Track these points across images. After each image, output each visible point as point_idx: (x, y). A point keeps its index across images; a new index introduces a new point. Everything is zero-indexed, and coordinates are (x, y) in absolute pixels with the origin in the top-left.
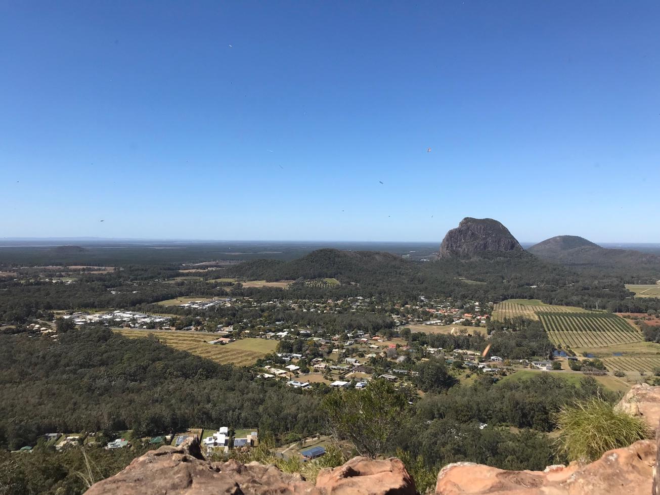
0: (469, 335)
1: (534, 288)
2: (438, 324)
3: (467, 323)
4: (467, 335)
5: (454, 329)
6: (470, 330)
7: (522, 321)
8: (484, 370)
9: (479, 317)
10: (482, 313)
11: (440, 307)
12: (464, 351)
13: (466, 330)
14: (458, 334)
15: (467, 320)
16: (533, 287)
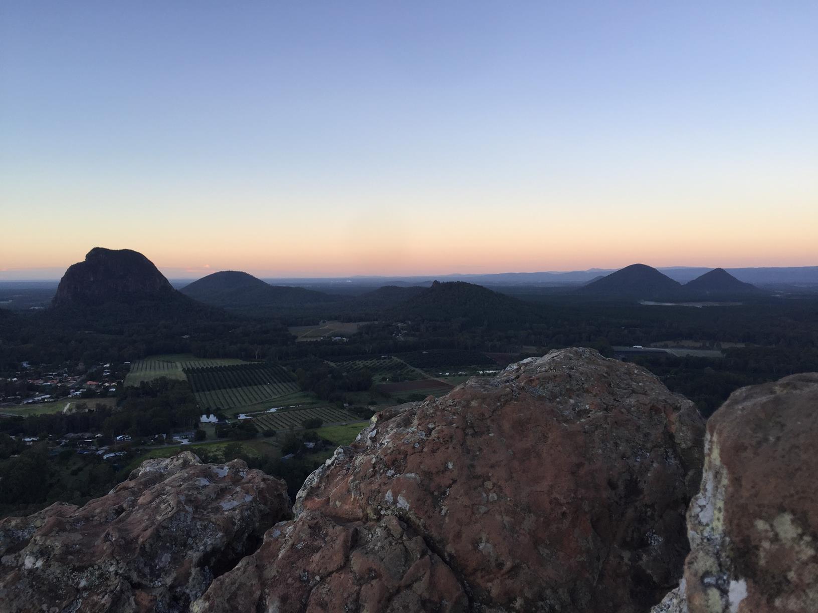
0: (90, 410)
1: (187, 339)
2: (46, 400)
3: (90, 394)
4: (87, 410)
5: (69, 404)
6: (92, 404)
7: (163, 383)
8: (105, 457)
9: (107, 384)
10: (112, 378)
11: (52, 375)
12: (80, 434)
13: (85, 404)
14: (74, 411)
15: (89, 390)
16: (184, 337)
